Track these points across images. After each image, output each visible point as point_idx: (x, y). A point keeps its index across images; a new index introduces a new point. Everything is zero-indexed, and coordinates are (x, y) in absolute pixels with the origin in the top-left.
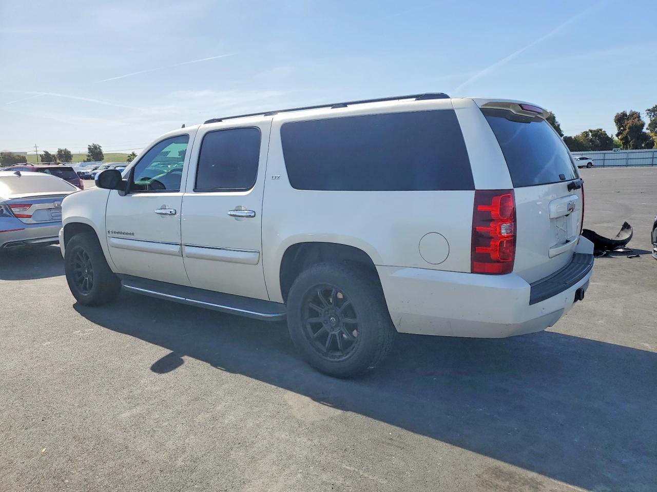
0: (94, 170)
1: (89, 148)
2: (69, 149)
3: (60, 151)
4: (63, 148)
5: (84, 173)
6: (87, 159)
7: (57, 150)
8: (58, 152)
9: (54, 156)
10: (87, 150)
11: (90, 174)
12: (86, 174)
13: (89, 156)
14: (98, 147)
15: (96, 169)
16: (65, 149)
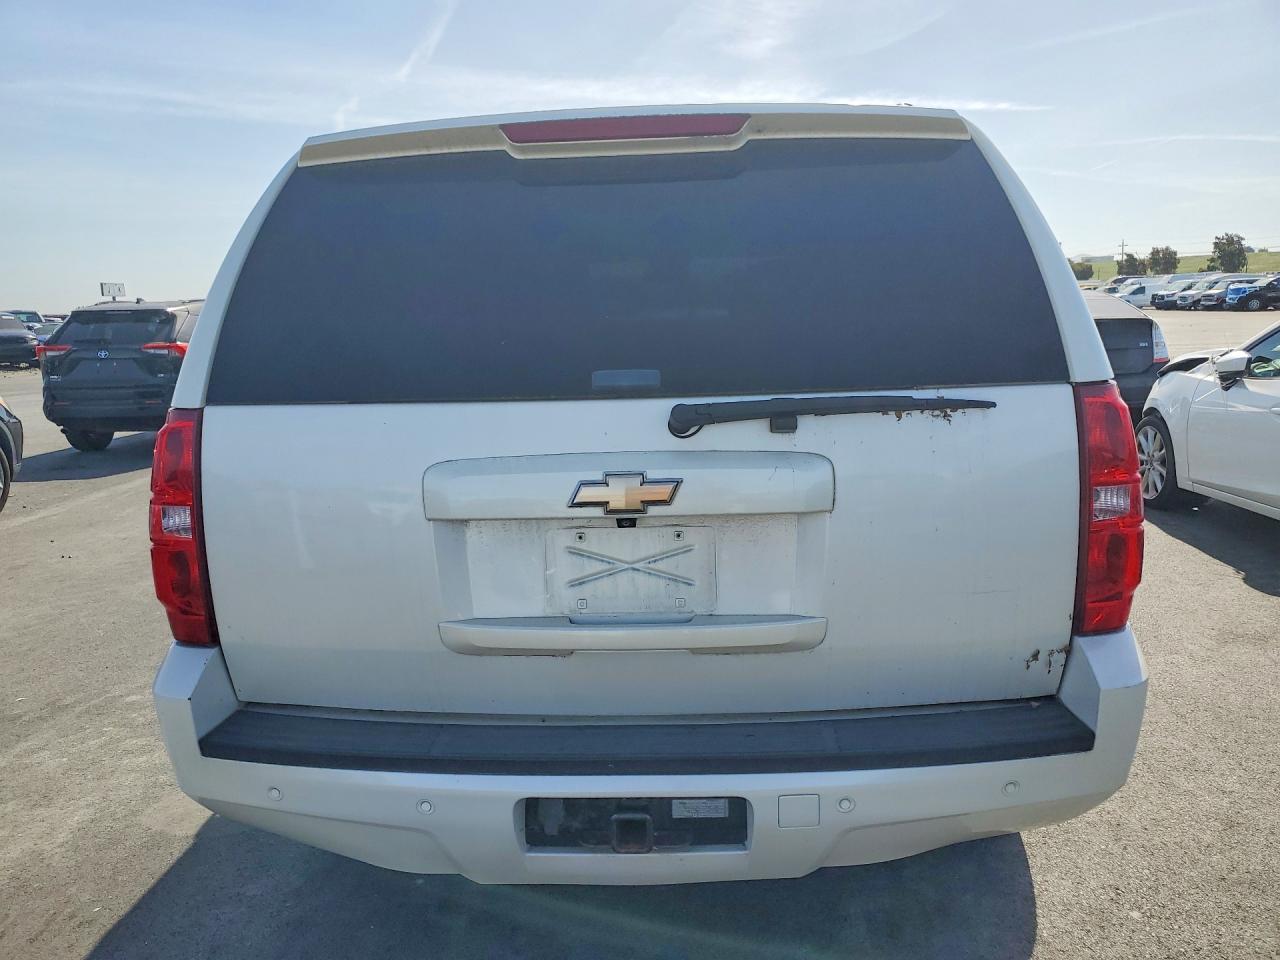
0: (1184, 290)
1: (1216, 244)
2: (1173, 248)
3: (1155, 252)
4: (1161, 245)
5: (1163, 297)
6: (1209, 266)
7: (1151, 250)
8: (1152, 253)
9: (1142, 263)
10: (1211, 248)
11: (1175, 298)
12: (1166, 299)
13: (1212, 260)
14: (1235, 239)
15: (1190, 288)
16: (1167, 249)
